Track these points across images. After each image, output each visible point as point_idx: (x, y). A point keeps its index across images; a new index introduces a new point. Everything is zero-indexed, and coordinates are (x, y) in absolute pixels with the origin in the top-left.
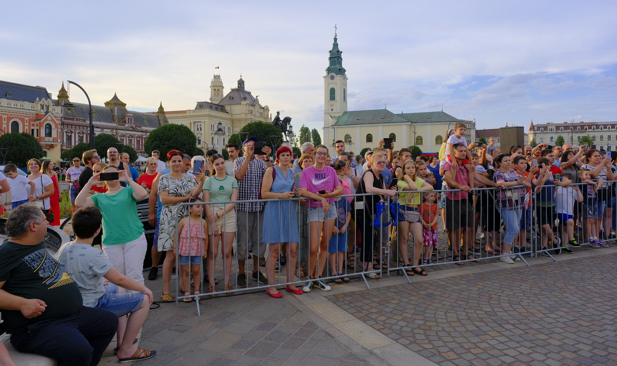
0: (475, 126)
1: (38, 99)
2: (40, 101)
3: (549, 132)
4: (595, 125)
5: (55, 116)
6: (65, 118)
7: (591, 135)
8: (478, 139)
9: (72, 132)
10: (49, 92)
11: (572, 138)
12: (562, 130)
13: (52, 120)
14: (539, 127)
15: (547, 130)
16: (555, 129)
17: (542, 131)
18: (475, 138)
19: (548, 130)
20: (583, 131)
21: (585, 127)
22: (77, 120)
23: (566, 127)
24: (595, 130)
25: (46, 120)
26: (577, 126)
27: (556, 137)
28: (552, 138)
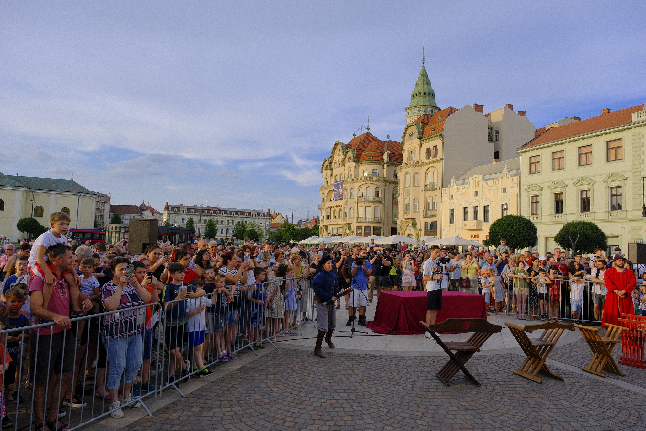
0: (110, 200)
3: (181, 213)
4: (218, 210)
7: (215, 218)
8: (112, 215)
11: (200, 220)
12: (192, 213)
14: (173, 208)
15: (179, 211)
16: (186, 211)
17: (175, 212)
18: (109, 213)
19: (181, 211)
20: (209, 214)
21: (211, 212)
23: (196, 210)
24: (218, 215)
26: (205, 210)
27: (187, 218)
28: (183, 219)
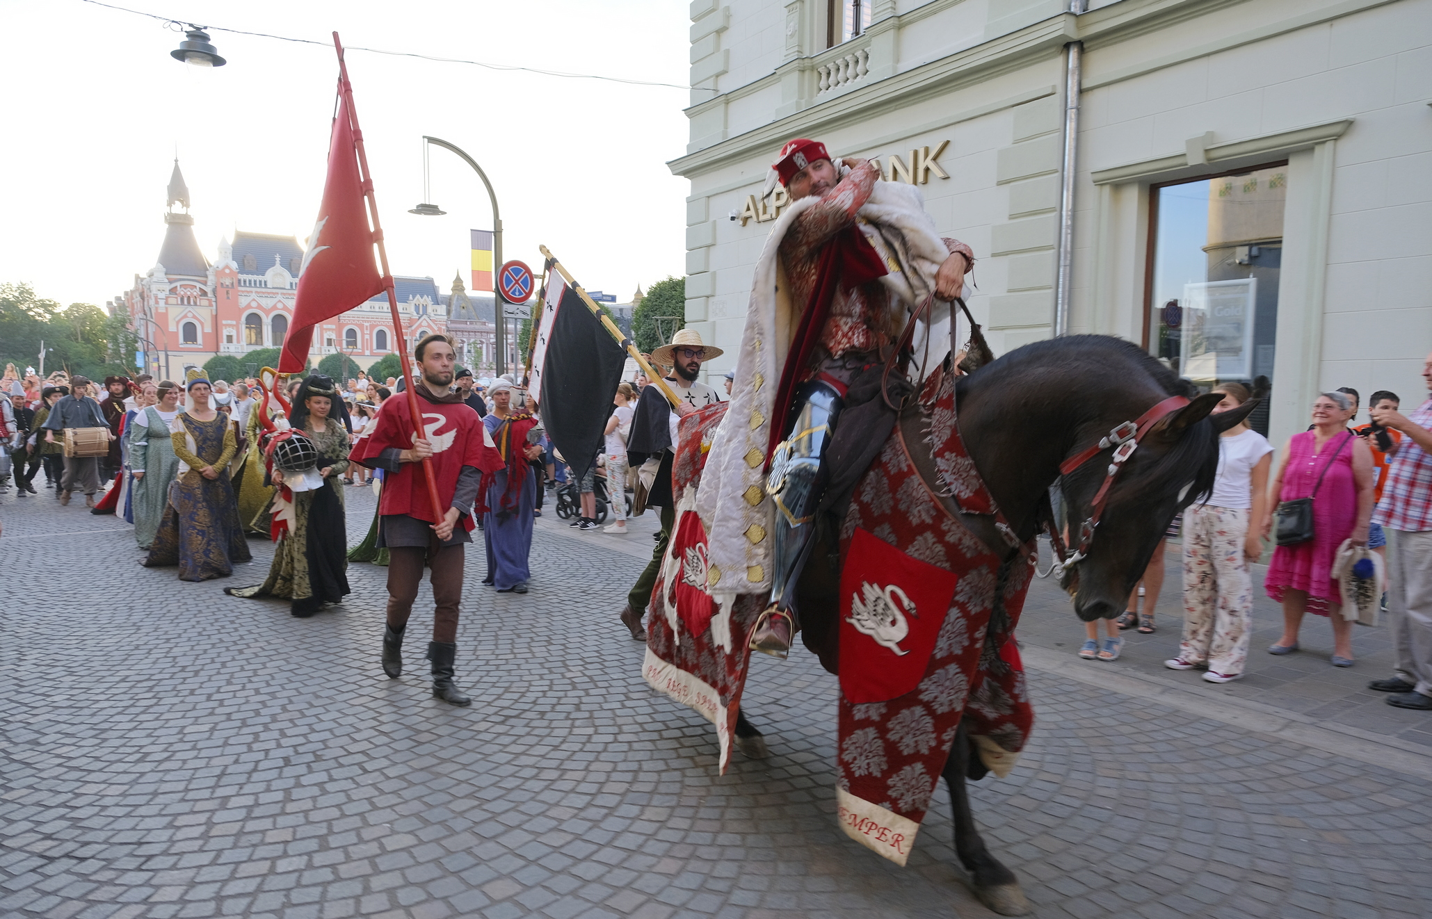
1: (411, 297)
2: (414, 298)
5: (433, 321)
6: (452, 322)
9: (482, 343)
10: (436, 284)
13: (429, 326)
22: (471, 323)
25: (420, 326)
